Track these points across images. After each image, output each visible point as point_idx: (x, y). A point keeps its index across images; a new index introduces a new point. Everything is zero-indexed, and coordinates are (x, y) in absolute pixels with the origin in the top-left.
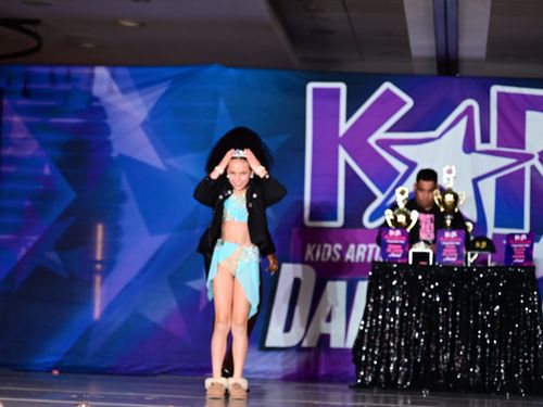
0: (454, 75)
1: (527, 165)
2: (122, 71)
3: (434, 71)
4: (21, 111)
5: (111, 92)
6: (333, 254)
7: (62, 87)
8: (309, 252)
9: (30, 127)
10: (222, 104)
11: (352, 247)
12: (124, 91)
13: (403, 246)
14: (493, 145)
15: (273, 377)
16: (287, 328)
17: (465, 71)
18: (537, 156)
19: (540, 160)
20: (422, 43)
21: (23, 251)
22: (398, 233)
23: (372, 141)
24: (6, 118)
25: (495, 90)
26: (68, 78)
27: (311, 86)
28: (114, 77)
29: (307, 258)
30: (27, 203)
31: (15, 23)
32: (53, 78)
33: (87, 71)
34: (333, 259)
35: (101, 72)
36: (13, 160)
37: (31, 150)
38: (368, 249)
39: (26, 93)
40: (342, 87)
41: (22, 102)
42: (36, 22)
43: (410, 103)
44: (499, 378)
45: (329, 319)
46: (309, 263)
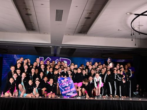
2: (18, 55)
3: (53, 56)
4: (5, 60)
5: (16, 58)
7: (10, 57)
9: (6, 61)
12: (18, 57)
17: (57, 56)
20: (52, 53)
21: (5, 76)
24: (3, 60)
25: (60, 58)
26: (11, 56)
27: (40, 57)
28: (16, 56)
30: (6, 70)
31: (4, 49)
32: (9, 56)
33: (13, 55)
35: (15, 55)
36: (4, 65)
37: (6, 64)
39: (6, 58)
40: (43, 57)
41: (5, 59)
42: (7, 49)
43: (51, 59)
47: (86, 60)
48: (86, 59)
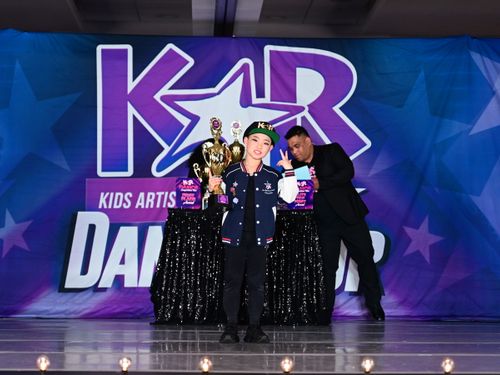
0: (231, 36)
1: (298, 117)
3: (211, 32)
6: (124, 201)
8: (102, 200)
10: (18, 66)
11: (142, 195)
13: (196, 194)
14: (267, 100)
15: (73, 316)
16: (84, 271)
17: (239, 31)
18: (307, 109)
19: (309, 112)
22: (191, 182)
23: (157, 97)
25: (268, 49)
27: (100, 48)
29: (100, 207)
34: (125, 206)
38: (157, 197)
40: (129, 48)
43: (191, 62)
44: (286, 310)
45: (122, 262)
46: (103, 210)
47: (476, 57)
48: (482, 52)
